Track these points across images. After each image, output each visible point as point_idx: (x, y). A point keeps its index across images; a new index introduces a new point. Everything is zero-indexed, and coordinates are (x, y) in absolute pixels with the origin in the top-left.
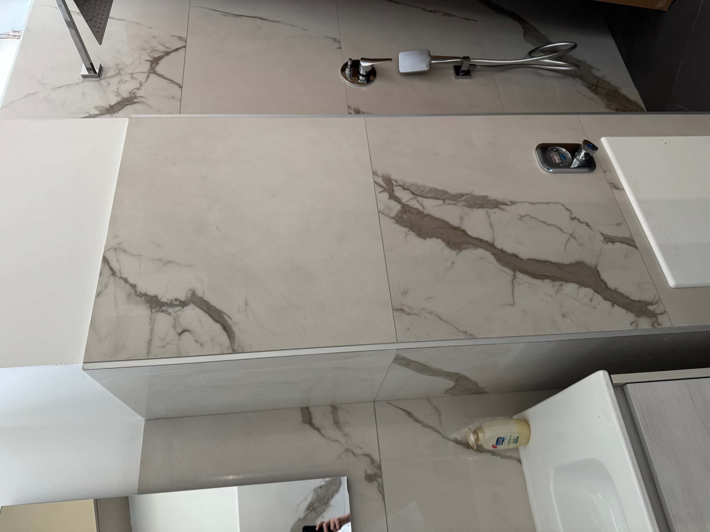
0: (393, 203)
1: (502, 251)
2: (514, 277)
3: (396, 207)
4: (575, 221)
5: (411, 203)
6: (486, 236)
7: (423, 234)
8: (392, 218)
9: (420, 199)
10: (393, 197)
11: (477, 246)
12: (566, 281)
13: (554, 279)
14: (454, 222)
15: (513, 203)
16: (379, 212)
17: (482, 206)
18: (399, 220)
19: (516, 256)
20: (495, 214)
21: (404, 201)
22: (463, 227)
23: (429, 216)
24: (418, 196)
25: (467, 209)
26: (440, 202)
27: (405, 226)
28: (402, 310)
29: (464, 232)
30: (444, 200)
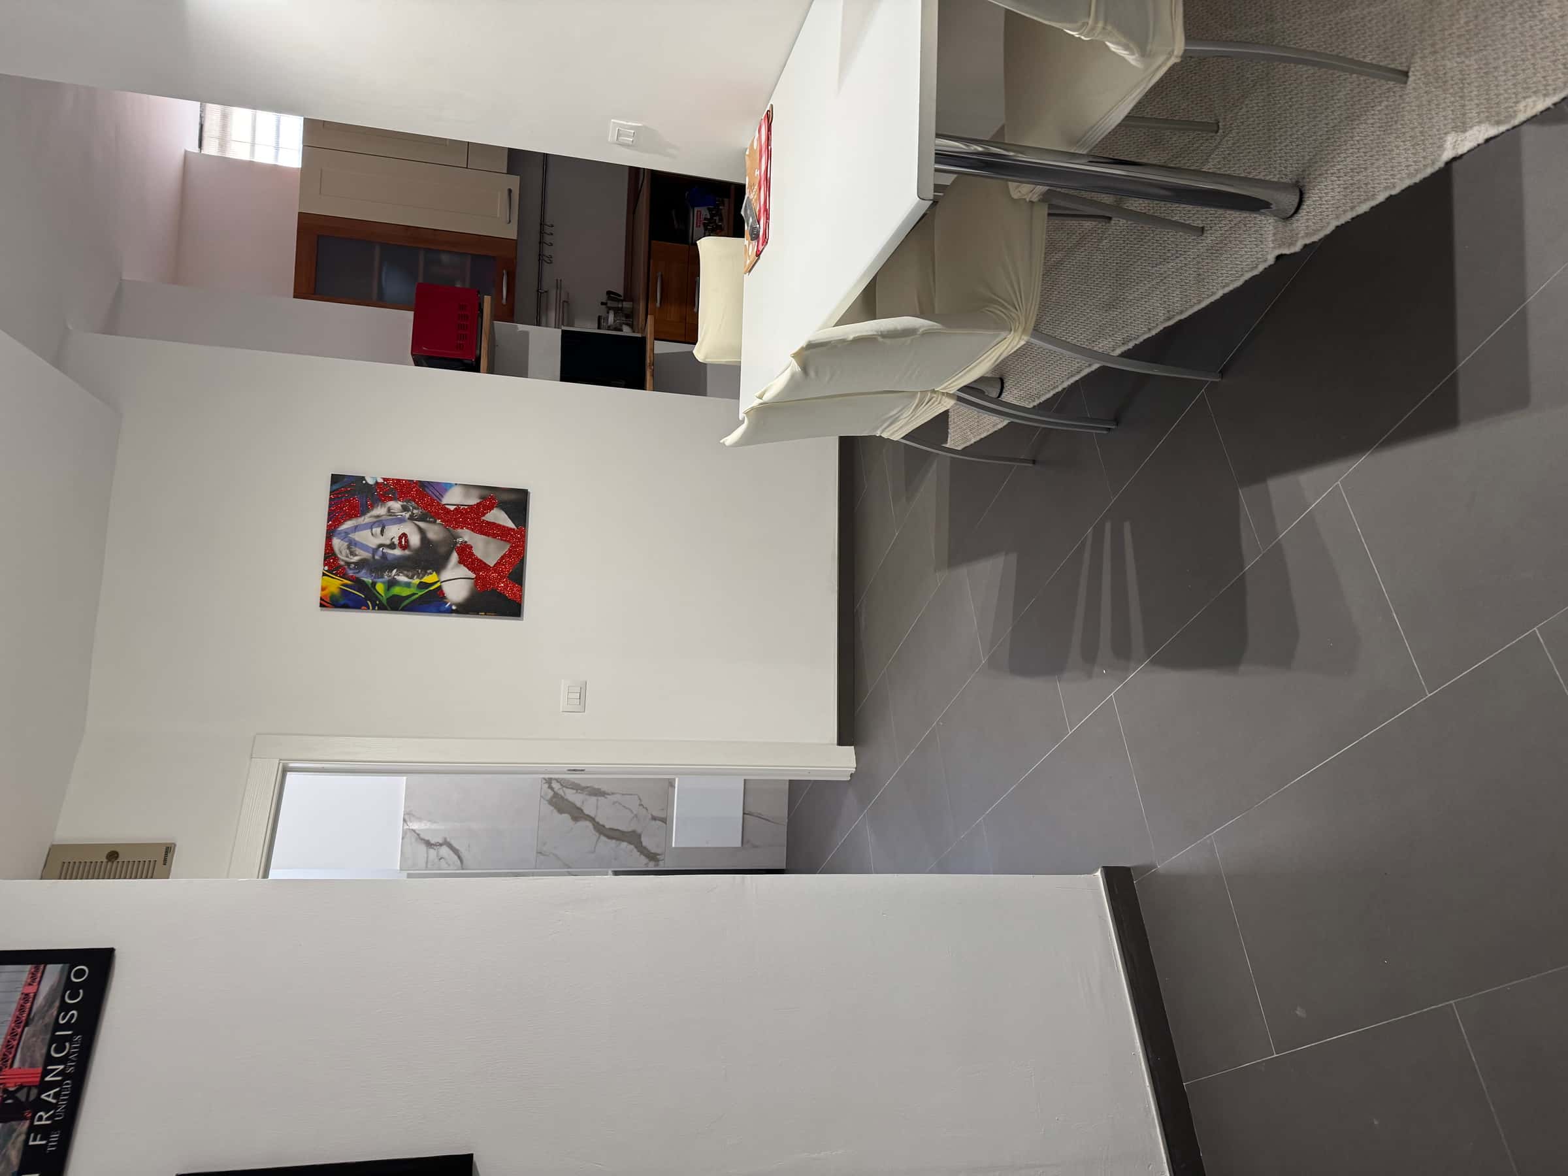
0: (550, 791)
1: (598, 823)
2: (599, 837)
3: (551, 793)
4: (641, 807)
5: (561, 792)
6: (592, 814)
7: (561, 811)
8: (547, 800)
9: (564, 789)
10: (550, 787)
11: (586, 819)
12: (623, 841)
13: (617, 839)
14: (578, 804)
15: (613, 794)
16: (541, 796)
17: (595, 795)
18: (551, 802)
19: (604, 826)
20: (601, 799)
21: (556, 790)
22: (582, 808)
23: (567, 800)
24: (564, 786)
25: (588, 797)
26: (575, 791)
27: (553, 806)
28: (540, 853)
29: (582, 811)
30: (577, 790)
